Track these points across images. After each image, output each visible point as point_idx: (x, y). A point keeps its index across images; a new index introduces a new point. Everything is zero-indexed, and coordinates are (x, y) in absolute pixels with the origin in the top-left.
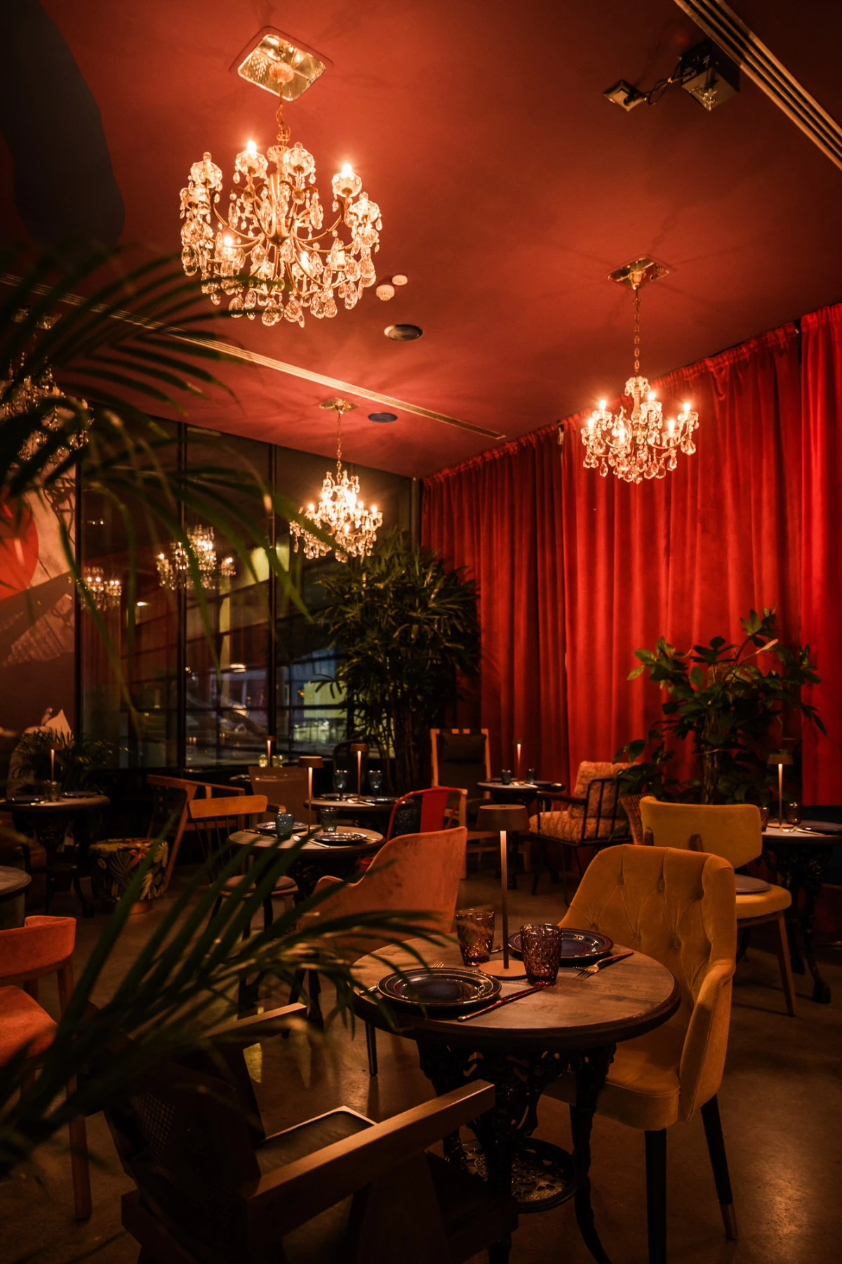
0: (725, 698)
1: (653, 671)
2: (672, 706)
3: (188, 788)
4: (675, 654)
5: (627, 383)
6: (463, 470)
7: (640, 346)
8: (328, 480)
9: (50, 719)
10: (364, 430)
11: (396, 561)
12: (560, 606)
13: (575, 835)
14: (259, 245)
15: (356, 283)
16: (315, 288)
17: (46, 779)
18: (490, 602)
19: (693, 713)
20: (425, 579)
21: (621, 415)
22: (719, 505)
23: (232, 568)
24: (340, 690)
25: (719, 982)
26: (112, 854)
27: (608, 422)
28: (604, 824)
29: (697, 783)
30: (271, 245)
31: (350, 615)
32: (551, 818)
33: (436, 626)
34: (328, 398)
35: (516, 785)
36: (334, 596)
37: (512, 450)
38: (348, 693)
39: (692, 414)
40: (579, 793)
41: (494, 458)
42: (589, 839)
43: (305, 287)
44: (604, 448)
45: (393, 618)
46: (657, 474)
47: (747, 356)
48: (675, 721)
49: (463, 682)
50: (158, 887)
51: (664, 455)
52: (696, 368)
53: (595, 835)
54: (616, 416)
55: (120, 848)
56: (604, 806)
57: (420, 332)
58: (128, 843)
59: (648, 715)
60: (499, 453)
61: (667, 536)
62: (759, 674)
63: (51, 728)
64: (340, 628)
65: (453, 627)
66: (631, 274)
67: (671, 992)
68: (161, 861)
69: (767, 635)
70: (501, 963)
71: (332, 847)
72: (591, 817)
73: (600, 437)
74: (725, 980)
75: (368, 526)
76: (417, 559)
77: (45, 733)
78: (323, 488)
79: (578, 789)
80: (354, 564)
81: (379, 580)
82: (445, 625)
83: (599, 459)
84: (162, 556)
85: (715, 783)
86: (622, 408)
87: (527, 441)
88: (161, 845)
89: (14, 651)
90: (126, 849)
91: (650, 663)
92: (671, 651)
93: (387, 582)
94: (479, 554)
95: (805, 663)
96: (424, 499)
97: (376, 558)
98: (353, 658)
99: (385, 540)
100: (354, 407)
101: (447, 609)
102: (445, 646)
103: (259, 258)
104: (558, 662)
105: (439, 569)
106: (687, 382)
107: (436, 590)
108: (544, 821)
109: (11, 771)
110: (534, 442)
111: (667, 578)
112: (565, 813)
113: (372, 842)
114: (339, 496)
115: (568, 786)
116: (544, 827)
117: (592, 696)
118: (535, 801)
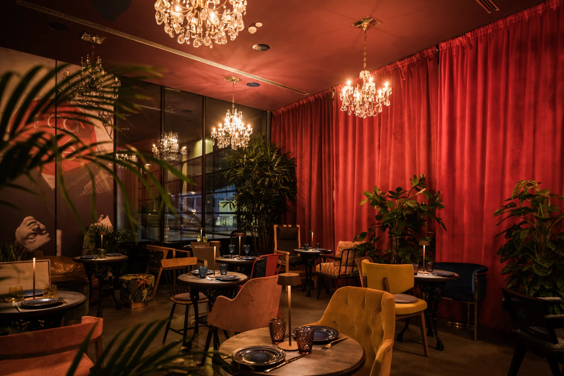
0: (402, 214)
1: (371, 201)
2: (379, 217)
3: (164, 251)
4: (382, 193)
5: (360, 73)
6: (290, 108)
7: (366, 56)
8: (228, 113)
9: (102, 220)
10: (245, 90)
11: (259, 149)
12: (332, 170)
13: (336, 273)
14: (190, 12)
15: (236, 29)
16: (217, 31)
17: (99, 248)
18: (301, 168)
19: (388, 221)
20: (272, 157)
21: (357, 88)
22: (402, 127)
23: (186, 151)
24: (234, 206)
25: (385, 350)
26: (129, 281)
27: (351, 91)
28: (349, 269)
29: (390, 251)
30: (196, 11)
31: (239, 173)
32: (326, 266)
33: (277, 179)
34: (228, 77)
35: (311, 251)
36: (231, 164)
37: (311, 100)
38: (238, 207)
39: (389, 88)
40: (338, 255)
41: (304, 104)
42: (342, 275)
43: (213, 30)
44: (349, 102)
45: (258, 175)
46: (373, 114)
47: (415, 61)
48: (381, 224)
49: (289, 203)
50: (150, 296)
51: (377, 106)
52: (393, 66)
53: (344, 273)
54: (355, 88)
55: (133, 278)
56: (349, 261)
57: (269, 48)
58: (136, 276)
59: (369, 220)
60: (306, 101)
61: (379, 140)
62: (418, 204)
63: (102, 224)
64: (234, 179)
65: (284, 179)
66: (363, 24)
67: (360, 358)
68: (151, 284)
69: (422, 186)
70: (288, 343)
71: (223, 282)
72: (343, 266)
73: (347, 97)
74: (388, 349)
75: (247, 134)
76: (269, 148)
77: (100, 226)
78: (226, 117)
79: (338, 253)
80: (241, 150)
81: (252, 158)
82: (281, 178)
83: (347, 107)
84: (154, 145)
85: (398, 251)
86: (358, 84)
87: (318, 96)
88: (151, 277)
89: (85, 189)
90: (136, 279)
91: (370, 198)
92: (379, 192)
93: (255, 158)
94: (297, 145)
95: (438, 199)
96: (272, 121)
97: (250, 148)
98: (240, 193)
99: (255, 140)
100: (240, 80)
101: (282, 171)
102: (281, 188)
103: (190, 18)
104: (331, 194)
105: (279, 153)
106: (389, 71)
107: (277, 163)
108: (323, 267)
109: (84, 243)
110: (321, 96)
111: (379, 159)
112: (332, 263)
113: (242, 280)
114: (233, 120)
115: (334, 251)
116: (322, 269)
117: (345, 211)
118: (319, 258)
